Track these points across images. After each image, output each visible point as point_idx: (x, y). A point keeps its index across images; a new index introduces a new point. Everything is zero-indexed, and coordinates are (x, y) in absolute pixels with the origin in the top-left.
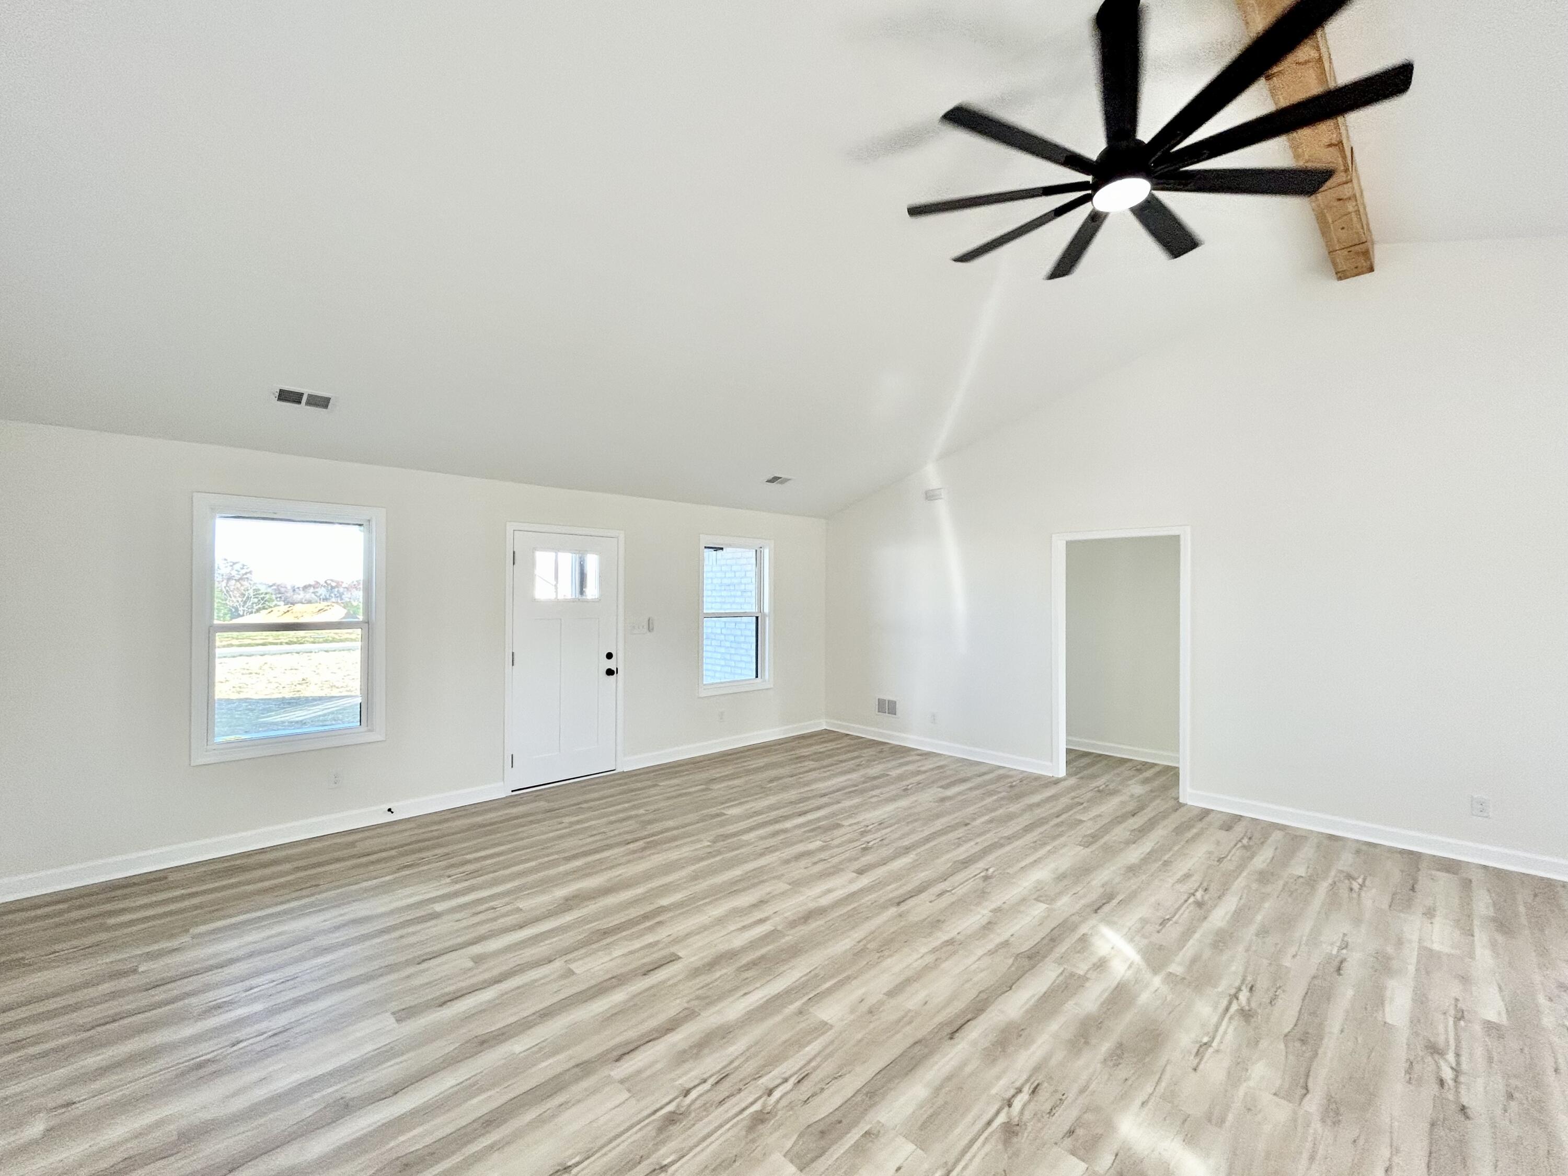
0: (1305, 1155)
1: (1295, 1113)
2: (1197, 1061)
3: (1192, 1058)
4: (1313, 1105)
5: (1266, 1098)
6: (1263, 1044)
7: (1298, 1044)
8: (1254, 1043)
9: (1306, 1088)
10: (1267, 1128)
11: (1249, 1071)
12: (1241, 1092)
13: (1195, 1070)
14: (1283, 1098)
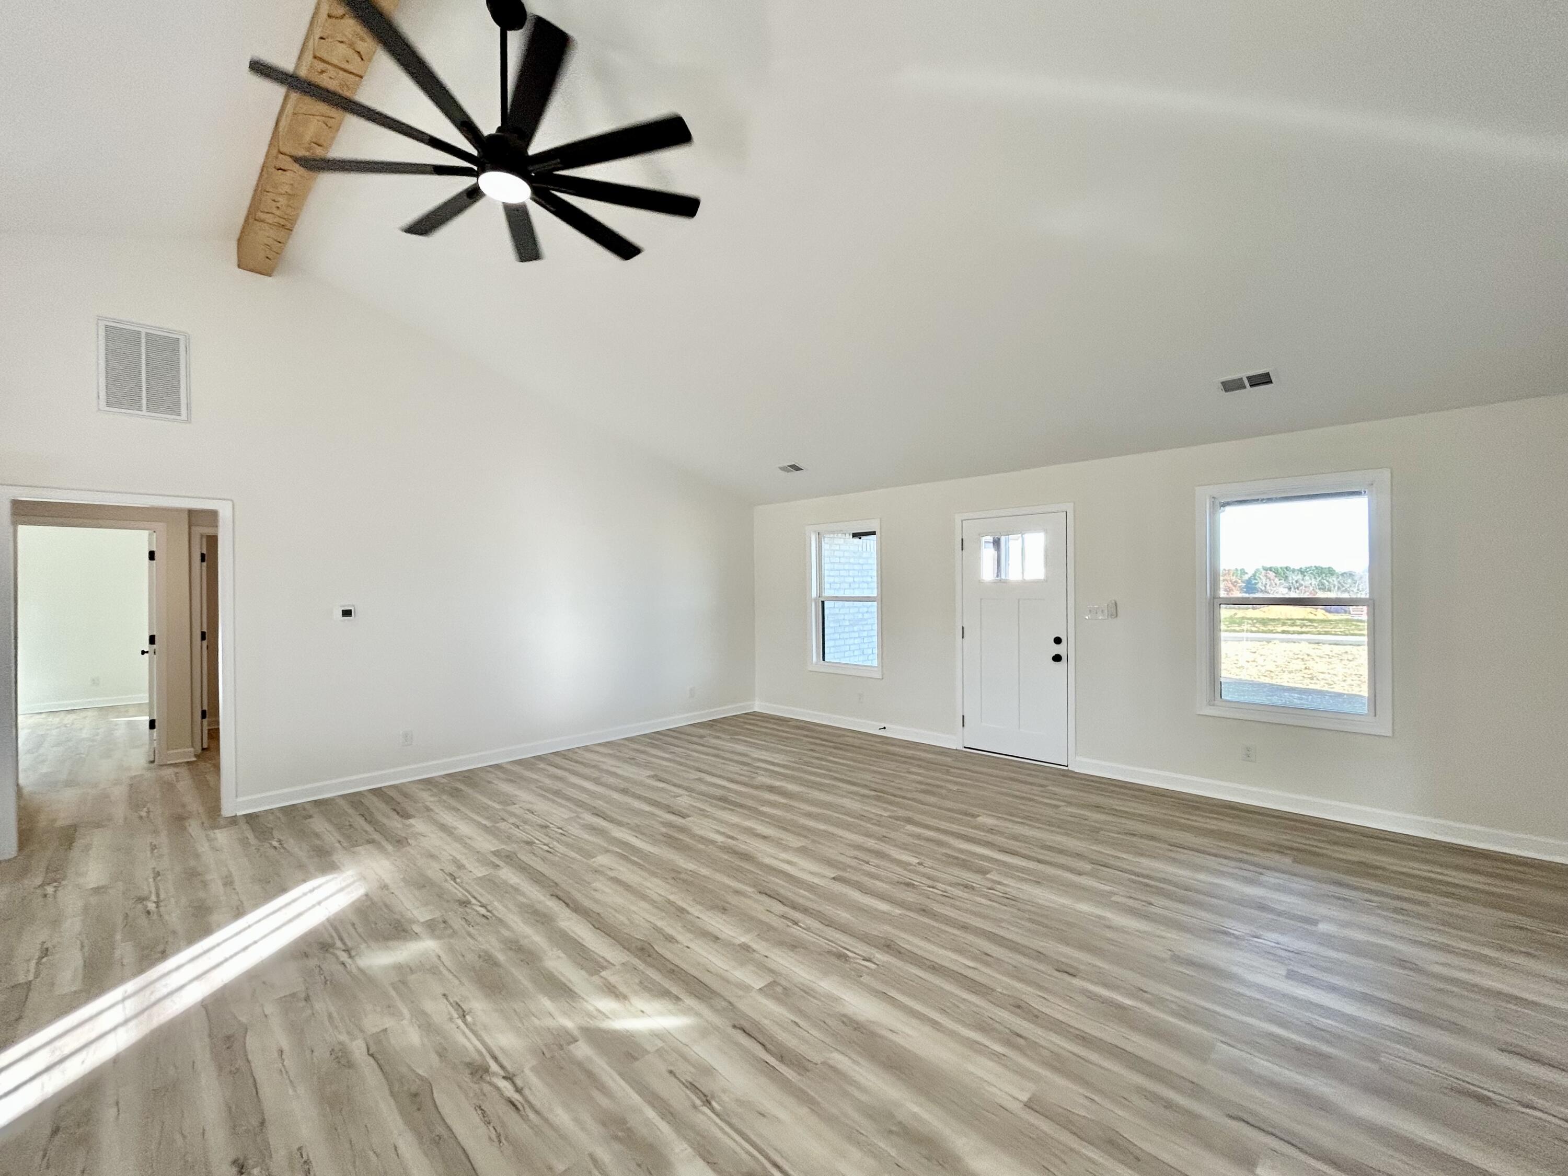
0: (335, 1015)
1: (362, 1031)
2: (452, 1001)
3: (456, 999)
4: (358, 1049)
5: (389, 1022)
6: (434, 1059)
7: (414, 1089)
8: (442, 1054)
9: (372, 1055)
10: (369, 1007)
11: (417, 1028)
12: (405, 1011)
13: (444, 995)
14: (378, 1033)
